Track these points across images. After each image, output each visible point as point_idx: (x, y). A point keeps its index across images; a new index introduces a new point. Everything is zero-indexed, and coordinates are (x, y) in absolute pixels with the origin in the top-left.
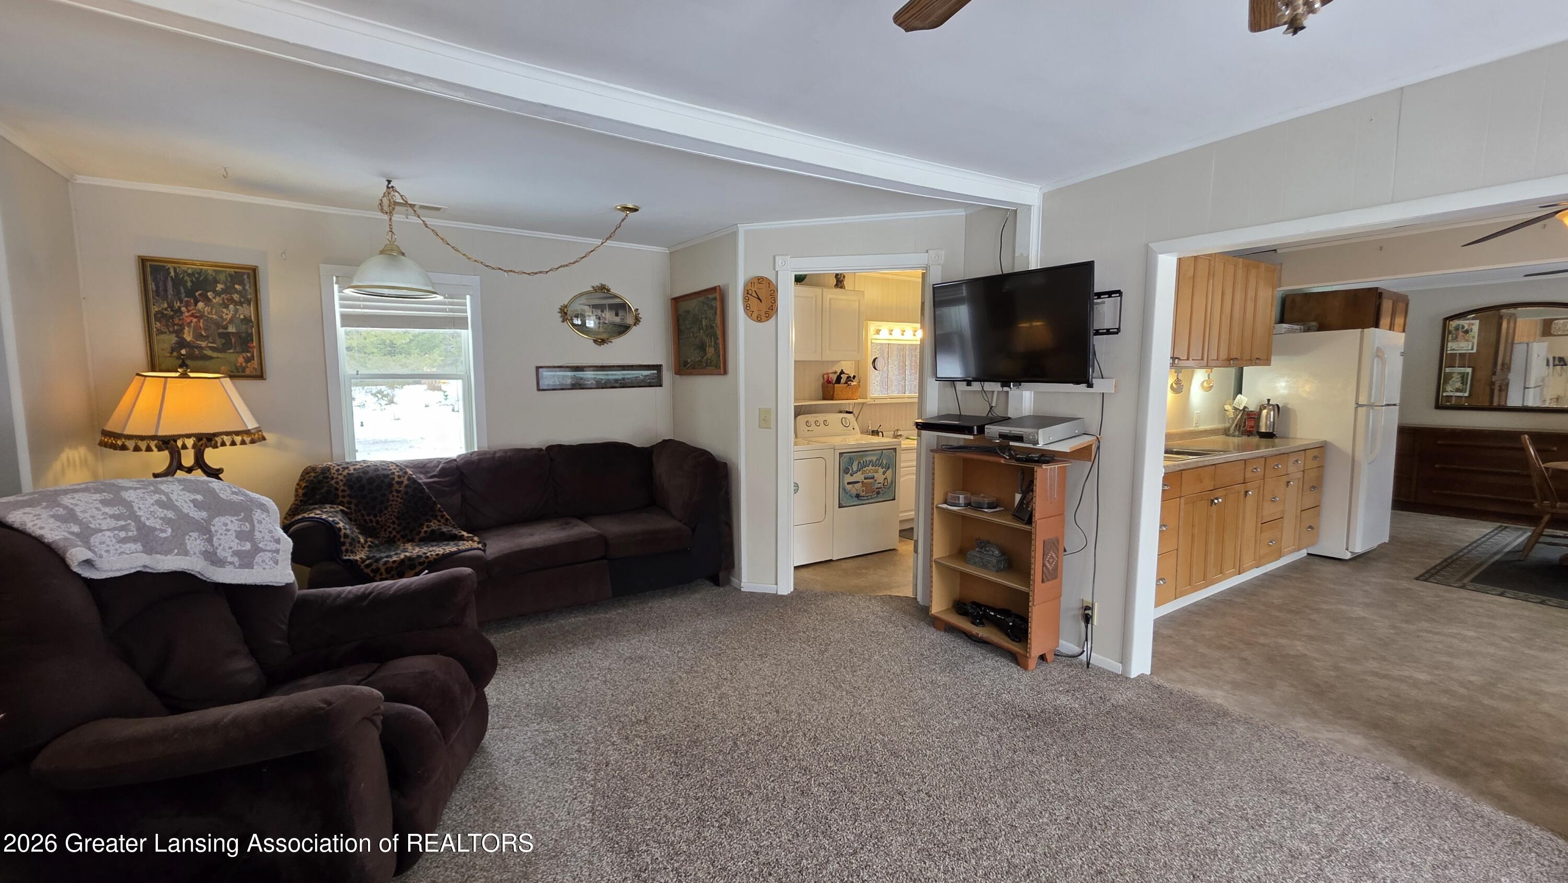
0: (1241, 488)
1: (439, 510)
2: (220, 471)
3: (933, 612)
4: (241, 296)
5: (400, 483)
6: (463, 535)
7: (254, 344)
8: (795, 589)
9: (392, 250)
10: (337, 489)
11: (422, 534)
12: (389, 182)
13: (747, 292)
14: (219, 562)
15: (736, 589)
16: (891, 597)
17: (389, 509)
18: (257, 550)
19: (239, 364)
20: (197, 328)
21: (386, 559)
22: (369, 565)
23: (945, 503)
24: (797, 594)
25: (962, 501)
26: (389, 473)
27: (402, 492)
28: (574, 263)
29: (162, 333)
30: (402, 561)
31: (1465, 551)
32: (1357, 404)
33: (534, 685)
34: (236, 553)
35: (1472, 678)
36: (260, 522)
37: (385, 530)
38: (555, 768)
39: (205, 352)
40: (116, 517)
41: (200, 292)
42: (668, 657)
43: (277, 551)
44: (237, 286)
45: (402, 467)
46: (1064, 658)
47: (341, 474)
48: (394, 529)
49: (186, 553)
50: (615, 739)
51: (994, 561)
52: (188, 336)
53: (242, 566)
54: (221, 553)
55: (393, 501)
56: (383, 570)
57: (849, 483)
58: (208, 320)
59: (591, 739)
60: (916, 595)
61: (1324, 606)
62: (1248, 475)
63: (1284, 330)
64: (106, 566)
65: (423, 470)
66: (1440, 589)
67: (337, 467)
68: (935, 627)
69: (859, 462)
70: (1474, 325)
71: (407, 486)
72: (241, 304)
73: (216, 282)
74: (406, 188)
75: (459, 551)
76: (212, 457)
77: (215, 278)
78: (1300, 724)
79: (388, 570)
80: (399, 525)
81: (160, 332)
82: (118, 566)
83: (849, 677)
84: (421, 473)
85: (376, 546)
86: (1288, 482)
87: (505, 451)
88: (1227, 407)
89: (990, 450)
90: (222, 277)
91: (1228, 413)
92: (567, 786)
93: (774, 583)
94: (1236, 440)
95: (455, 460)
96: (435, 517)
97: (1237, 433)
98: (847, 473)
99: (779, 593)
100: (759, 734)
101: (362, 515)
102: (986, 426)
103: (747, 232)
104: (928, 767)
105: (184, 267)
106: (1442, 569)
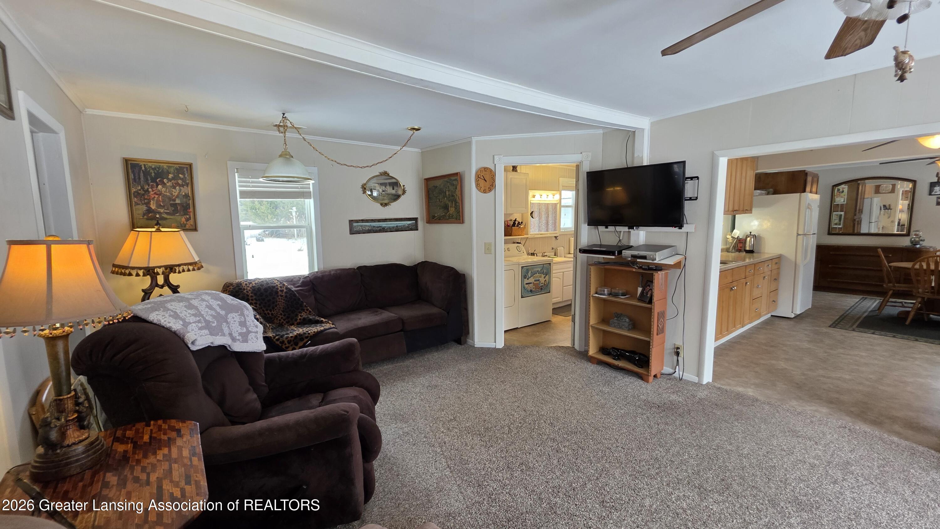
0: (744, 281)
1: (305, 306)
2: (178, 286)
3: (590, 354)
4: (183, 181)
5: (282, 291)
6: (322, 320)
7: (191, 210)
8: (505, 345)
9: (286, 155)
10: (248, 296)
11: (298, 321)
12: (284, 114)
13: (478, 177)
14: (234, 340)
15: (471, 346)
16: (560, 347)
17: (278, 306)
18: (249, 332)
19: (182, 222)
20: (158, 201)
21: (286, 336)
22: (278, 340)
23: (596, 293)
24: (507, 348)
25: (606, 292)
26: (275, 285)
27: (284, 296)
28: (386, 160)
29: (138, 204)
30: (296, 336)
31: (849, 311)
32: (798, 234)
33: (382, 404)
34: (240, 334)
35: (871, 376)
37: (277, 319)
38: (417, 447)
39: (163, 215)
41: (159, 179)
42: (451, 385)
43: (257, 332)
44: (180, 175)
45: (282, 281)
46: (665, 376)
47: (249, 287)
48: (282, 318)
50: (442, 430)
51: (626, 324)
52: (153, 206)
53: (243, 341)
54: (234, 334)
55: (279, 301)
56: (286, 342)
57: (526, 284)
58: (164, 196)
59: (429, 431)
60: (574, 345)
61: (789, 343)
62: (747, 274)
63: (757, 194)
64: (197, 343)
65: (291, 283)
66: (843, 332)
67: (245, 283)
68: (591, 362)
69: (532, 272)
70: (845, 188)
71: (286, 293)
72: (183, 186)
73: (169, 173)
74: (294, 118)
75: (325, 330)
76: (174, 279)
77: (168, 171)
78: (794, 403)
79: (289, 342)
80: (285, 315)
81: (137, 204)
83: (555, 391)
84: (291, 285)
85: (275, 328)
86: (764, 277)
87: (336, 270)
88: (729, 237)
89: (627, 264)
90: (172, 170)
91: (728, 240)
92: (428, 455)
93: (493, 341)
94: (733, 254)
95: (308, 277)
96: (304, 310)
97: (733, 251)
98: (525, 278)
99: (497, 347)
100: (520, 423)
101: (263, 311)
102: (623, 251)
103: (477, 141)
104: (617, 435)
105: (150, 164)
106: (840, 321)
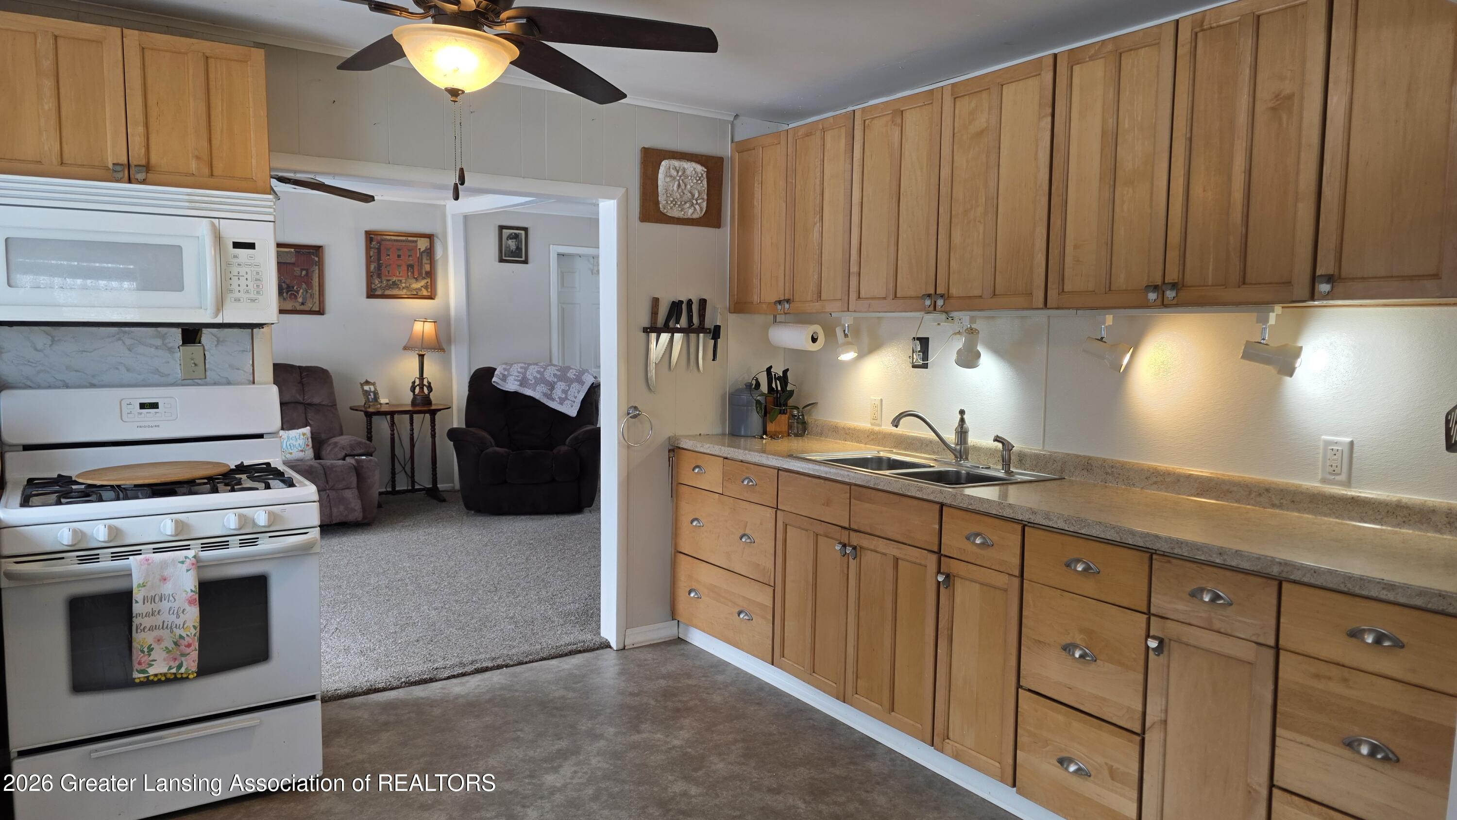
14: (553, 400)
18: (566, 398)
34: (559, 398)
36: (573, 388)
40: (519, 372)
43: (574, 402)
49: (534, 390)
53: (559, 403)
54: (554, 396)
62: (956, 542)
64: (507, 386)
82: (510, 388)
